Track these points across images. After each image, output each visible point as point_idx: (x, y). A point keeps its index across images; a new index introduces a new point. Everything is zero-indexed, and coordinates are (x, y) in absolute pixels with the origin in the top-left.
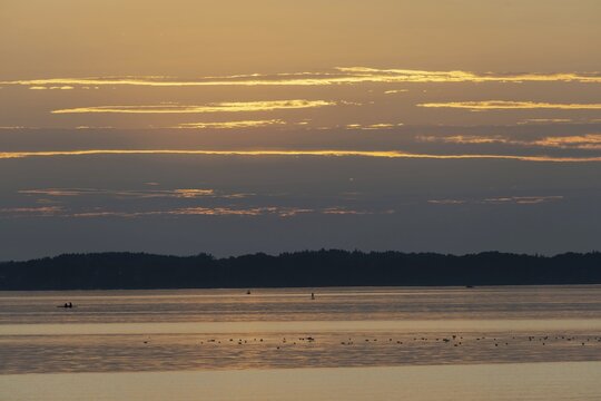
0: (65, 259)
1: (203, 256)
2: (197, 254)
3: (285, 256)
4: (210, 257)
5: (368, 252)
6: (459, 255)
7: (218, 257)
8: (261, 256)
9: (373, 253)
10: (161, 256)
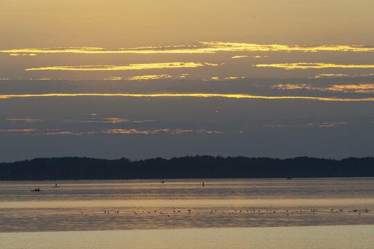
1: (123, 159)
2: (120, 158)
3: (174, 160)
4: (128, 160)
5: (226, 157)
6: (282, 159)
7: (133, 160)
8: (159, 159)
9: (229, 158)
10: (97, 159)
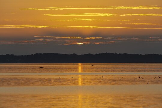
0: (37, 55)
2: (72, 54)
4: (76, 54)
6: (143, 55)
9: (120, 54)
10: (63, 54)
